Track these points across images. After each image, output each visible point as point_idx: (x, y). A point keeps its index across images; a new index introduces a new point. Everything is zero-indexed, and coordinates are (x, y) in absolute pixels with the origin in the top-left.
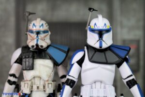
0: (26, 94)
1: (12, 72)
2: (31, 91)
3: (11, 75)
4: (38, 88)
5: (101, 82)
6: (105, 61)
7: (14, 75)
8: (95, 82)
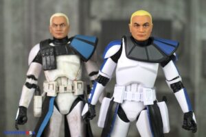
0: (50, 97)
1: (30, 72)
2: (57, 94)
3: (29, 77)
4: (65, 88)
5: (138, 84)
6: (146, 58)
7: (32, 77)
8: (131, 84)
